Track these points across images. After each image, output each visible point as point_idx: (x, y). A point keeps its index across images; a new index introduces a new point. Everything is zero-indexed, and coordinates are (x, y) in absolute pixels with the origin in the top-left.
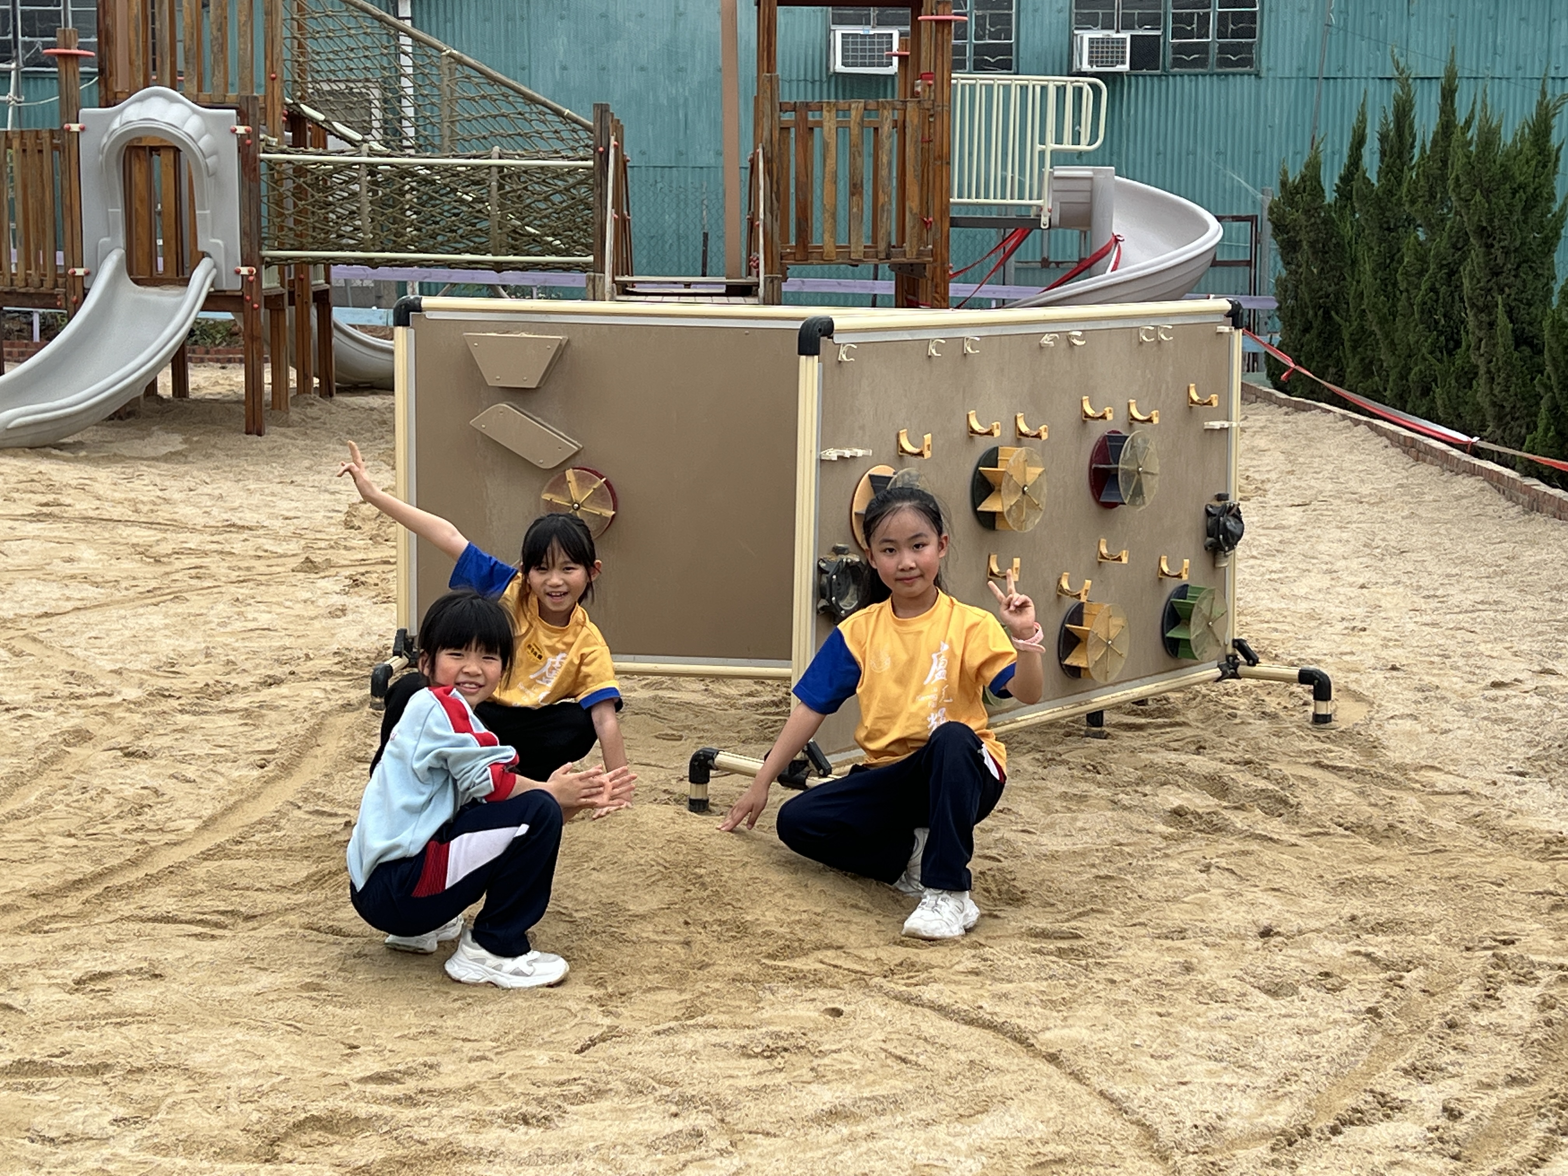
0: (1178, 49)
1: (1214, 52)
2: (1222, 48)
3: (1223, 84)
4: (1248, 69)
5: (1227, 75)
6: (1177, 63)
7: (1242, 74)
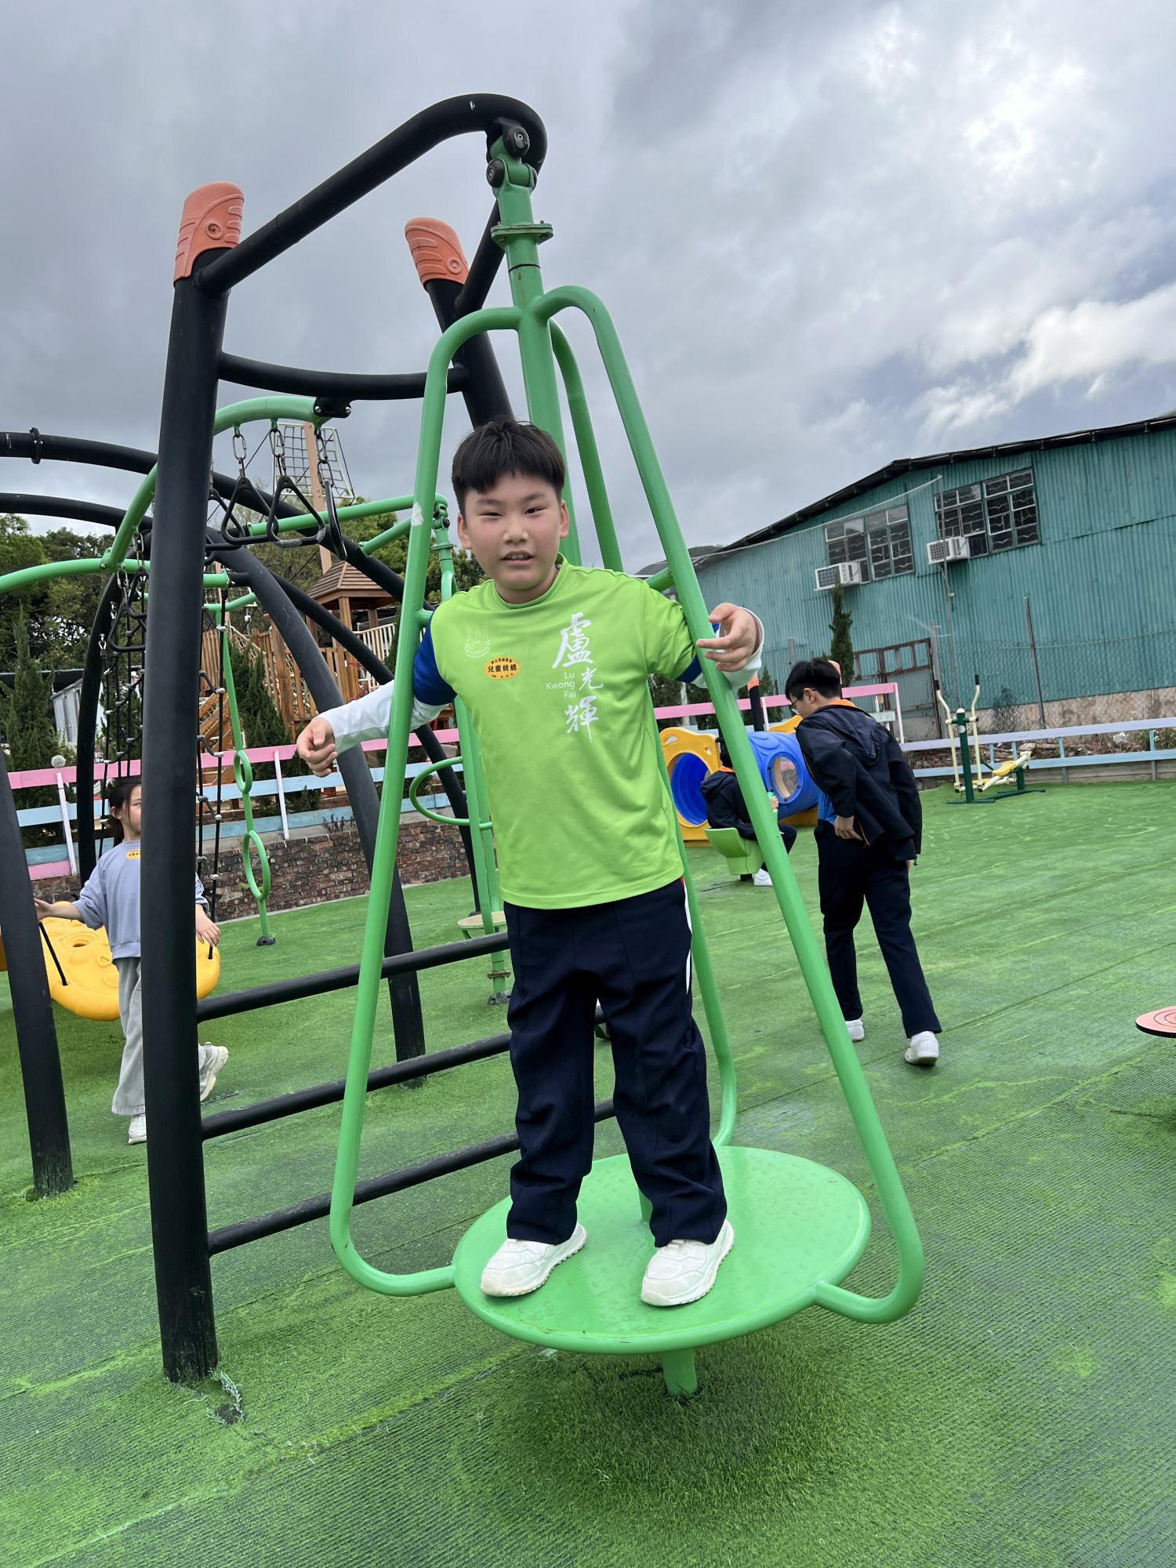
0: (996, 538)
1: (1015, 535)
2: (1020, 532)
3: (1022, 553)
4: (1036, 541)
5: (1024, 547)
6: (996, 546)
7: (1032, 545)
